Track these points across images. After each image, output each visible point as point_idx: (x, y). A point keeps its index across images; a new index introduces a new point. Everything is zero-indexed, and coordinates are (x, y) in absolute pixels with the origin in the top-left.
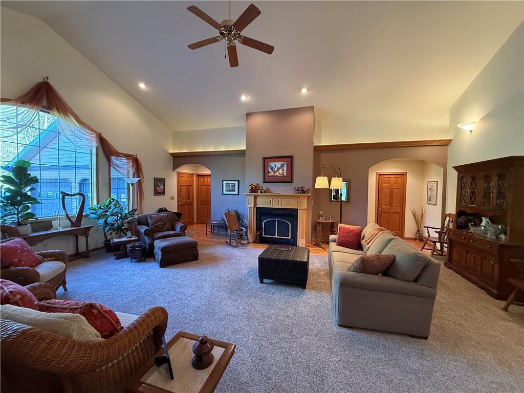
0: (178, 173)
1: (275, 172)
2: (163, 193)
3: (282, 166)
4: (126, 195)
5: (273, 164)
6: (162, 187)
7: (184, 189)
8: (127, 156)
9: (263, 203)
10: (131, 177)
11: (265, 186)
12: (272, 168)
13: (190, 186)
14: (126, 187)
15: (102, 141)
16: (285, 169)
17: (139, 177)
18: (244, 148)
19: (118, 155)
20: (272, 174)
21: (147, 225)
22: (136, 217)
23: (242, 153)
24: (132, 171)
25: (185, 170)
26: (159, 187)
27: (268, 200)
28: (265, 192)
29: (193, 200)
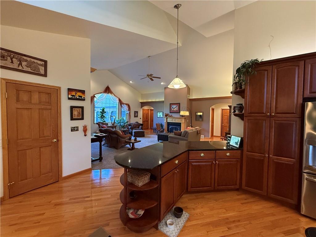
0: (143, 109)
1: (174, 109)
2: (137, 116)
3: (176, 107)
4: (126, 117)
5: (173, 106)
6: (137, 114)
7: (145, 115)
8: (126, 104)
9: (170, 120)
10: (127, 111)
11: (170, 114)
12: (173, 108)
13: (147, 114)
14: (126, 114)
15: (120, 100)
16: (177, 108)
17: (129, 111)
18: (164, 100)
19: (124, 104)
20: (173, 110)
21: (131, 126)
22: (128, 124)
23: (163, 102)
24: (127, 109)
25: (146, 108)
26: (136, 114)
27: (171, 119)
28: (170, 116)
29: (149, 119)
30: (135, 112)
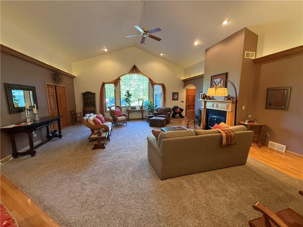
0: (187, 90)
2: (177, 99)
3: (221, 81)
5: (215, 80)
6: (177, 96)
8: (159, 84)
9: (210, 106)
12: (215, 83)
15: (150, 80)
18: (203, 73)
19: (155, 84)
20: (215, 87)
21: (158, 111)
24: (161, 90)
26: (175, 96)
27: (212, 104)
28: (210, 99)
30: (174, 94)
